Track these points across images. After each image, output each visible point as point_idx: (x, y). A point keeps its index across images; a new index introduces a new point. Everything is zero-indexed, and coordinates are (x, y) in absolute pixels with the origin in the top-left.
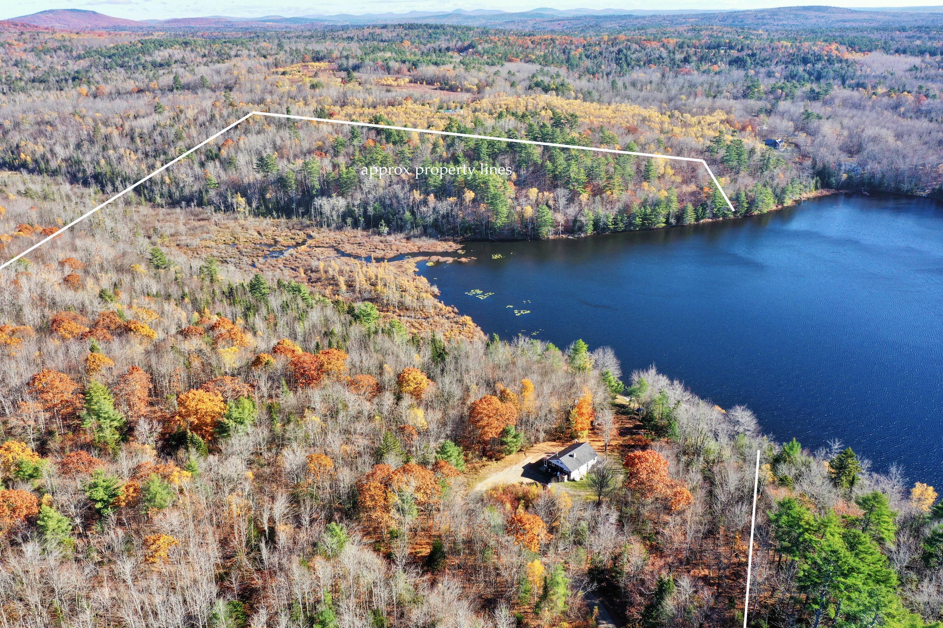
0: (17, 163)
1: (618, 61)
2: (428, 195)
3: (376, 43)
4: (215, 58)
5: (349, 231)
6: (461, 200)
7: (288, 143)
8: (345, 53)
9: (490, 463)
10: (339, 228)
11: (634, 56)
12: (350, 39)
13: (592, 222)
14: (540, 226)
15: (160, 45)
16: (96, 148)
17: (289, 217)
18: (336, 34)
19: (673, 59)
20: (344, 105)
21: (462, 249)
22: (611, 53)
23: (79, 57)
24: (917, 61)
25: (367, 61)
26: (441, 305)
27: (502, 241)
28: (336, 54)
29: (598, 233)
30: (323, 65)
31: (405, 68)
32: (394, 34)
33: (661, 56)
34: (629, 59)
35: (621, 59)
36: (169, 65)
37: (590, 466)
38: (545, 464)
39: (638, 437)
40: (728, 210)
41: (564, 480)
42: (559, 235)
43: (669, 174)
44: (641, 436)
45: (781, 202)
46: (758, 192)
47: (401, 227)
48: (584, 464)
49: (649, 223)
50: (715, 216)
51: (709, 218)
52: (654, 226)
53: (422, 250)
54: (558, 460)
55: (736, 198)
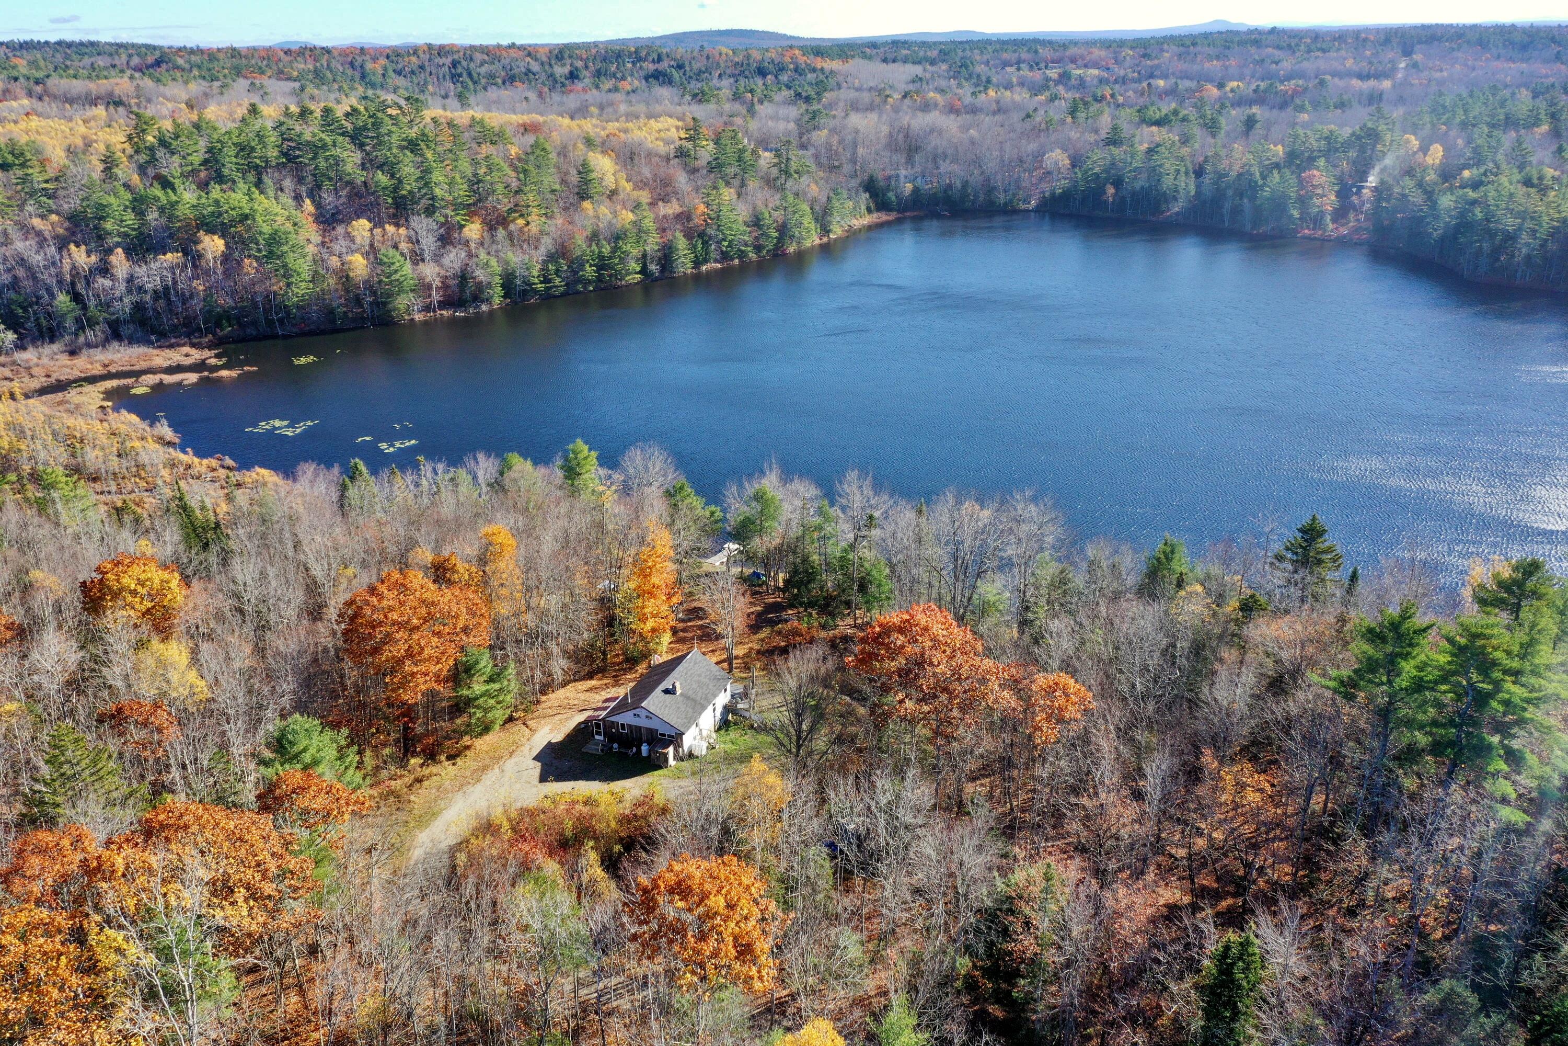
1: (455, 77)
2: (109, 253)
6: (195, 257)
9: (433, 769)
11: (483, 70)
13: (497, 280)
14: (390, 295)
19: (552, 75)
21: (217, 356)
22: (439, 66)
24: (918, 70)
26: (187, 458)
27: (311, 333)
29: (515, 303)
33: (529, 71)
34: (475, 75)
35: (460, 75)
37: (719, 710)
38: (599, 733)
39: (788, 626)
40: (746, 245)
41: (666, 760)
42: (435, 311)
43: (625, 189)
44: (796, 623)
45: (825, 231)
46: (790, 209)
47: (51, 330)
48: (704, 708)
49: (610, 276)
50: (725, 256)
51: (716, 261)
52: (621, 280)
53: (113, 369)
54: (636, 711)
55: (756, 222)
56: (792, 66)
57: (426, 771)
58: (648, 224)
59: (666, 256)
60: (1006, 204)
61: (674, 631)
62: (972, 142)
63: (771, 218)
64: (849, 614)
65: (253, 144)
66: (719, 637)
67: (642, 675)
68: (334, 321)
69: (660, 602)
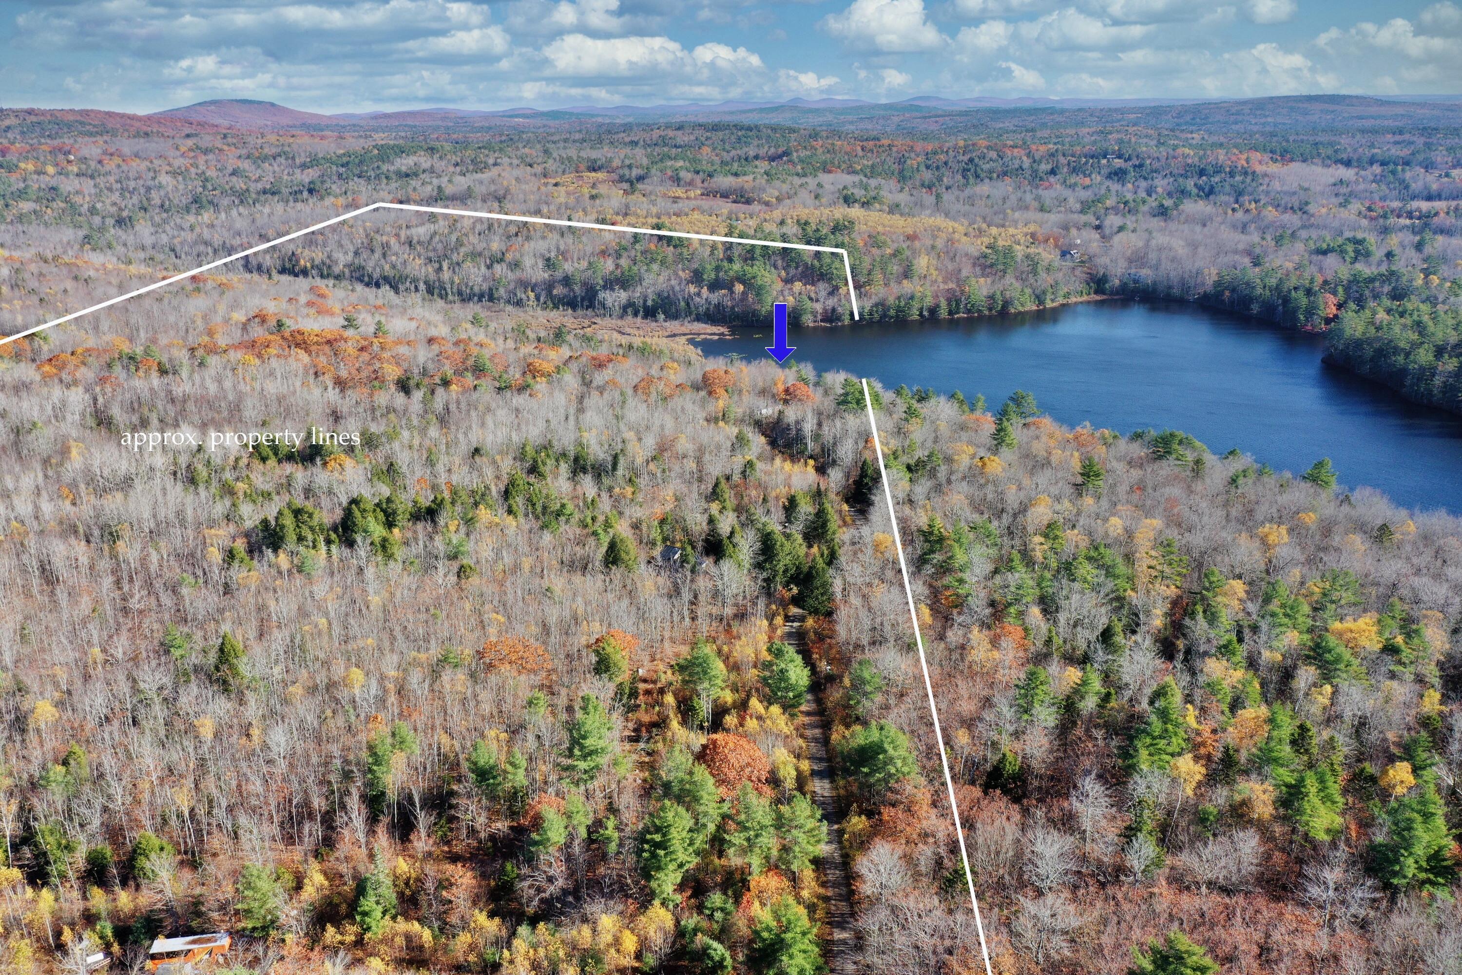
0: (297, 269)
1: (965, 173)
3: (666, 149)
4: (471, 168)
5: (629, 319)
6: (732, 292)
7: (572, 247)
8: (627, 162)
10: (621, 317)
11: (986, 167)
12: (634, 144)
14: (801, 315)
15: (401, 151)
16: (378, 255)
17: (574, 308)
18: (615, 137)
20: (626, 214)
21: (728, 331)
22: (959, 162)
23: (304, 166)
24: (1348, 174)
25: (653, 171)
28: (616, 163)
30: (600, 175)
31: (698, 179)
32: (692, 138)
33: (1021, 167)
34: (979, 170)
35: (969, 170)
36: (416, 175)
42: (819, 323)
43: (932, 274)
47: (676, 315)
53: (693, 331)
58: (928, 294)
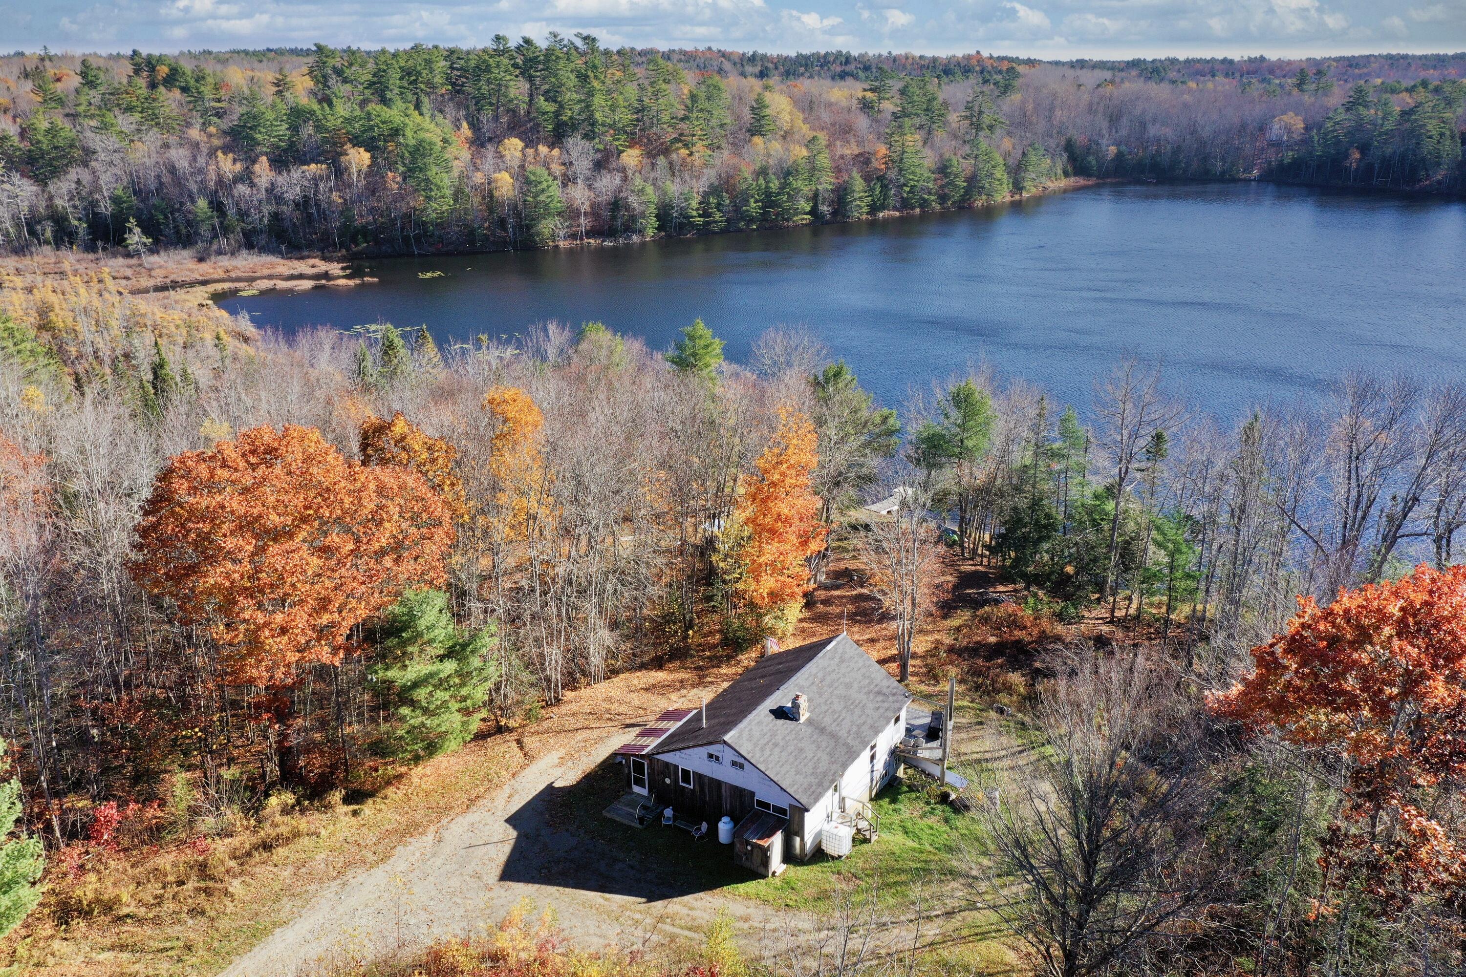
2: (254, 161)
6: (339, 172)
13: (652, 209)
27: (448, 254)
29: (669, 236)
37: (882, 757)
38: (640, 782)
39: (1000, 612)
40: (930, 194)
41: (765, 861)
42: (581, 239)
43: (801, 128)
44: (1012, 607)
45: (1018, 187)
46: (982, 158)
47: (189, 236)
48: (852, 755)
49: (777, 215)
50: (905, 204)
51: (895, 208)
52: (787, 220)
53: (233, 275)
54: (713, 749)
55: (943, 169)
56: (978, 68)
57: (302, 823)
58: (824, 160)
59: (841, 195)
60: (1223, 173)
61: (810, 602)
62: (1186, 105)
63: (962, 166)
64: (1098, 600)
65: (419, 68)
66: (886, 617)
67: (747, 670)
68: (472, 243)
69: (787, 547)
